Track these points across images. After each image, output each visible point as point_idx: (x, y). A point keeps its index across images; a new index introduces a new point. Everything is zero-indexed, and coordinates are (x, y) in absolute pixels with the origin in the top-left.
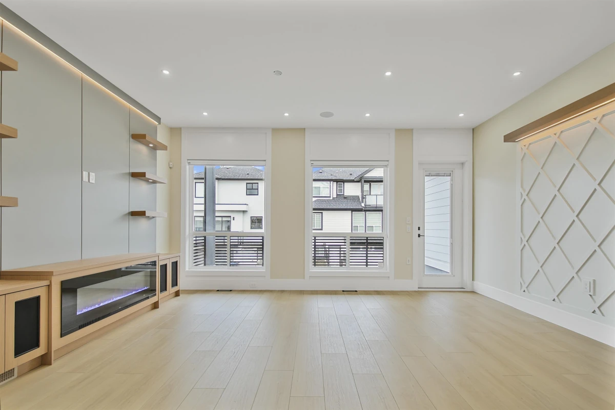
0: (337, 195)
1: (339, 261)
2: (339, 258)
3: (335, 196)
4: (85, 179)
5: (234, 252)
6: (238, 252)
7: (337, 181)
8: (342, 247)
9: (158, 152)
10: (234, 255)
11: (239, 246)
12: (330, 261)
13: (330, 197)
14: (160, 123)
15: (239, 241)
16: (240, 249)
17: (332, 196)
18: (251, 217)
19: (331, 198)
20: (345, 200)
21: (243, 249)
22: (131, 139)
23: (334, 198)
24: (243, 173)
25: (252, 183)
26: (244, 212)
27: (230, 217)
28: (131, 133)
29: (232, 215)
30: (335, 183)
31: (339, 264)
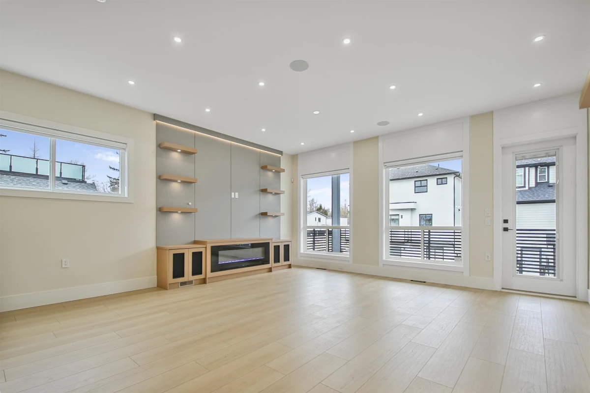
0: (537, 184)
1: (538, 267)
2: (538, 263)
3: (533, 184)
4: (233, 196)
5: (402, 249)
6: (406, 249)
7: (536, 166)
8: (543, 250)
9: (281, 173)
10: (402, 251)
11: (406, 244)
12: (523, 266)
13: (524, 187)
14: (282, 155)
15: (406, 238)
16: (408, 247)
17: (527, 186)
18: (420, 215)
19: (527, 188)
20: (550, 189)
21: (412, 247)
22: (261, 169)
23: (530, 188)
24: (412, 171)
25: (421, 181)
26: (413, 210)
27: (399, 215)
28: (261, 166)
29: (400, 213)
30: (533, 170)
31: (538, 270)
